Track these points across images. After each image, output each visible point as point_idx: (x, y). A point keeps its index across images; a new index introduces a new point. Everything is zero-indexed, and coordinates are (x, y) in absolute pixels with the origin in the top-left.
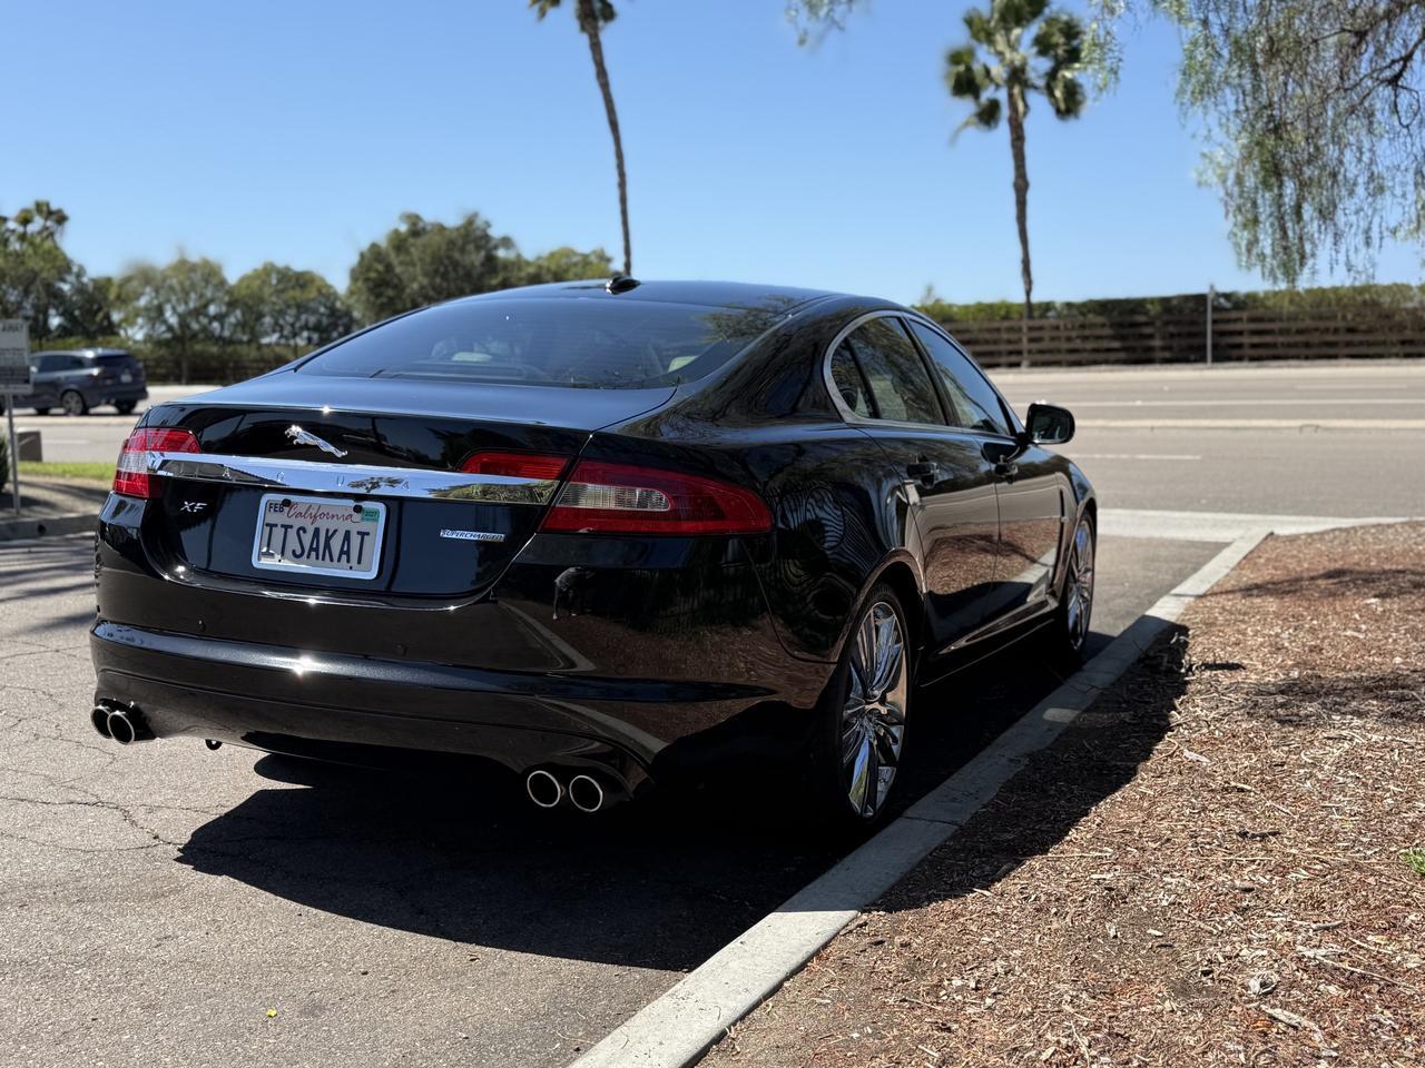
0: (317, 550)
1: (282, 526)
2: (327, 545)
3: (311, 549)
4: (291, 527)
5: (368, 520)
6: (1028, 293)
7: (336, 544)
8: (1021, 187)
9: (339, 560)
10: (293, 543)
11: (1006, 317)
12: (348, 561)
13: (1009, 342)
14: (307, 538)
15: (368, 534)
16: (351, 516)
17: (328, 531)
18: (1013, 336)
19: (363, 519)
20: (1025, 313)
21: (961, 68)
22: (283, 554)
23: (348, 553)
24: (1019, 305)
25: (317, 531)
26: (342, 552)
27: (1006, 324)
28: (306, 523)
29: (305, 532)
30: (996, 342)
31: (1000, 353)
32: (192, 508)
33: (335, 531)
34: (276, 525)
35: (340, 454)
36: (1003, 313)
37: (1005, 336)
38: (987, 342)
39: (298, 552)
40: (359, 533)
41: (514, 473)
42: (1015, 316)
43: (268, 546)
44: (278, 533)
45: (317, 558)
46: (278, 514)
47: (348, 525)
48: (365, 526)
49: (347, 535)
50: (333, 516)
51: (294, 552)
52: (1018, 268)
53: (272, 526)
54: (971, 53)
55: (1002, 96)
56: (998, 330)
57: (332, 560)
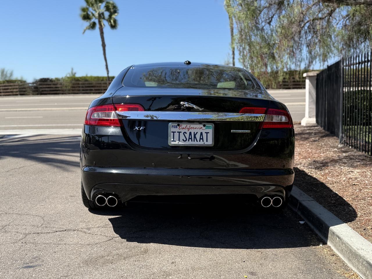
0: (191, 139)
1: (178, 132)
2: (195, 137)
3: (189, 138)
4: (181, 132)
5: (208, 129)
6: (108, 74)
7: (198, 136)
8: (104, 45)
9: (200, 141)
10: (182, 137)
11: (102, 80)
12: (203, 141)
13: (104, 87)
14: (187, 136)
15: (209, 133)
16: (202, 128)
17: (194, 133)
18: (105, 85)
19: (206, 129)
20: (108, 79)
21: (85, 13)
22: (179, 140)
23: (202, 139)
24: (106, 77)
25: (190, 133)
26: (200, 139)
27: (103, 82)
28: (186, 131)
29: (186, 133)
30: (100, 87)
31: (102, 90)
32: (139, 129)
33: (197, 133)
34: (175, 132)
35: (201, 109)
36: (101, 79)
37: (103, 85)
38: (98, 87)
39: (185, 139)
40: (205, 133)
41: (253, 113)
42: (105, 80)
43: (174, 138)
44: (177, 135)
45: (192, 141)
46: (175, 129)
47: (201, 131)
48: (207, 131)
49: (201, 134)
50: (195, 128)
51: (183, 140)
52: (105, 67)
53: (174, 132)
54: (88, 9)
55: (97, 21)
56: (101, 84)
57: (197, 141)
